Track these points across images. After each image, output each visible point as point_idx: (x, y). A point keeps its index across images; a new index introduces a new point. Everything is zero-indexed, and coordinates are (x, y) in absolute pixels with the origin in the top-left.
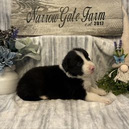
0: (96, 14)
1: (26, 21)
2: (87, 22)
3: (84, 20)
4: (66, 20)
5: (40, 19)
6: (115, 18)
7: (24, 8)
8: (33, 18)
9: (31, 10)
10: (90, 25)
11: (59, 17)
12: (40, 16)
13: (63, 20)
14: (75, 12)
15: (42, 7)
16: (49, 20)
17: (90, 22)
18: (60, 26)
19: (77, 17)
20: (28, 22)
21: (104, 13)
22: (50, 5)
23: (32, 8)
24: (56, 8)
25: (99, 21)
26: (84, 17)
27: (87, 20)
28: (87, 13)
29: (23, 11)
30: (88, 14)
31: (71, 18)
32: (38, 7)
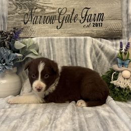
0: (95, 15)
1: (23, 23)
2: (86, 23)
3: (82, 21)
4: (64, 21)
5: (38, 20)
6: (114, 19)
7: (21, 9)
8: (30, 19)
9: (28, 11)
10: (88, 26)
11: (57, 18)
12: (37, 17)
13: (61, 21)
14: (73, 13)
15: (40, 8)
16: (46, 21)
17: (89, 23)
18: (58, 28)
19: (75, 18)
20: (25, 23)
21: (103, 14)
22: (48, 5)
23: (29, 9)
24: (53, 8)
25: (98, 22)
26: (82, 18)
27: (86, 21)
28: (85, 13)
29: (20, 12)
30: (86, 15)
31: (69, 19)
32: (35, 7)
